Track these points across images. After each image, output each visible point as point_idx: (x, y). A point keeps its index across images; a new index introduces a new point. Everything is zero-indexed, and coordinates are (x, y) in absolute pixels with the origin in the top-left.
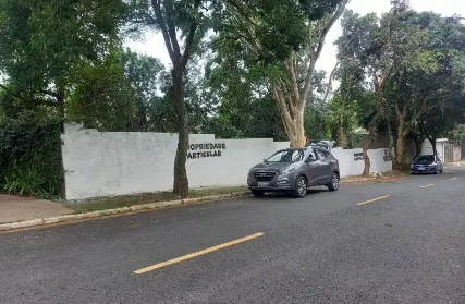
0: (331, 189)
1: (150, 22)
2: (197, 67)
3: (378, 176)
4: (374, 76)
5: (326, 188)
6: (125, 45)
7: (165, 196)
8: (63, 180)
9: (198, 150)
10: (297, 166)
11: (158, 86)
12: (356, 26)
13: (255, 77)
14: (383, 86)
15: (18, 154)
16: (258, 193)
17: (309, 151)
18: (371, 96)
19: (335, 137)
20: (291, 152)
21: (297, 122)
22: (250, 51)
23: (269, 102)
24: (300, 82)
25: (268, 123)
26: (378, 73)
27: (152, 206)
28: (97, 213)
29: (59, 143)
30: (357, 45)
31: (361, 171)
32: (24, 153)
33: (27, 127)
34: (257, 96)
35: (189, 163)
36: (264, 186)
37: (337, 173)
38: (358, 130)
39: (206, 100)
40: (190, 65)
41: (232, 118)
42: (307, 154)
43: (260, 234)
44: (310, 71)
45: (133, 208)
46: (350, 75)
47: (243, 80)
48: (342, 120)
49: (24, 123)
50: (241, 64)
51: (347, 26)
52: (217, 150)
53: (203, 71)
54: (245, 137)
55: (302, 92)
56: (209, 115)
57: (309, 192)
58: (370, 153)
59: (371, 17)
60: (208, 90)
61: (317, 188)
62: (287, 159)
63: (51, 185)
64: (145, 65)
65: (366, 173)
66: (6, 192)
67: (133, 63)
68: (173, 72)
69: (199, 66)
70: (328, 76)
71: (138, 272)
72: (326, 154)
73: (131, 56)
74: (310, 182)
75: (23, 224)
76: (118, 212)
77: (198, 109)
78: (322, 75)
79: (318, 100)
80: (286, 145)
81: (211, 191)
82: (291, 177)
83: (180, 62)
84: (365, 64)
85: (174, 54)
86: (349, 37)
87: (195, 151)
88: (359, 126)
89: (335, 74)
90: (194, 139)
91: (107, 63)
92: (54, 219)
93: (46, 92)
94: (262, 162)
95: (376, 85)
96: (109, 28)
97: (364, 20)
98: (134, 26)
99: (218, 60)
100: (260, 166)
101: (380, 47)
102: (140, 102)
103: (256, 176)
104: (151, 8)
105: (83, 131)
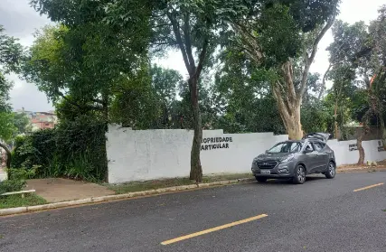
0: (328, 177)
1: (172, 43)
2: (209, 76)
3: (373, 165)
4: (365, 75)
5: (321, 175)
6: (153, 62)
7: (184, 181)
8: (106, 168)
9: (210, 143)
10: (296, 156)
11: (177, 93)
12: (347, 34)
13: (256, 81)
14: (374, 84)
15: (75, 148)
16: (261, 180)
17: (306, 143)
18: (363, 93)
19: (329, 131)
20: (289, 144)
21: (295, 118)
22: (253, 61)
23: (269, 102)
24: (296, 84)
25: (269, 119)
26: (369, 72)
27: (173, 189)
28: (131, 194)
29: (104, 140)
30: (348, 49)
31: (356, 161)
32: (79, 147)
33: (81, 128)
34: (259, 97)
35: (203, 154)
36: (266, 174)
37: (333, 162)
38: (352, 124)
39: (216, 102)
40: (203, 74)
41: (237, 116)
42: (304, 145)
43: (264, 215)
44: (305, 74)
45: (159, 190)
46: (343, 76)
47: (247, 84)
48: (335, 116)
49: (79, 124)
50: (245, 71)
51: (338, 35)
52: (225, 142)
53: (213, 79)
54: (249, 131)
55: (298, 92)
56: (218, 114)
57: (308, 179)
58: (364, 144)
59: (360, 25)
60: (218, 94)
61: (315, 175)
62: (286, 149)
63: (98, 171)
64: (168, 77)
65: (361, 163)
66: (66, 177)
67: (158, 74)
68: (190, 81)
69: (210, 77)
70: (321, 77)
71: (163, 243)
72: (322, 145)
73: (157, 70)
74: (309, 170)
75: (78, 202)
76: (147, 194)
77: (210, 110)
78: (316, 77)
79: (313, 98)
80: (285, 138)
81: (220, 178)
82: (290, 165)
83: (195, 73)
84: (356, 66)
85: (190, 66)
86: (341, 43)
87: (207, 144)
88: (353, 118)
89: (329, 75)
90: (207, 134)
91: (140, 77)
92: (100, 198)
93: (95, 101)
94: (263, 152)
95: (367, 82)
96: (141, 49)
97: (353, 28)
98: (158, 48)
99: (225, 69)
100: (261, 156)
101: (370, 50)
102: (163, 106)
103: (259, 164)
104: (172, 32)
105: (122, 129)
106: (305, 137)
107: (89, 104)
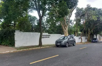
0: (74, 45)
1: (34, 9)
3: (84, 42)
5: (72, 45)
6: (29, 14)
7: (37, 46)
8: (15, 42)
9: (44, 36)
10: (66, 40)
11: (36, 23)
12: (79, 10)
13: (57, 21)
14: (85, 23)
15: (5, 37)
16: (57, 46)
17: (69, 37)
18: (82, 25)
19: (74, 34)
20: (65, 37)
21: (66, 30)
22: (56, 15)
23: (60, 26)
24: (67, 22)
25: (60, 31)
26: (84, 20)
27: (34, 48)
28: (22, 50)
29: (14, 35)
30: (79, 14)
31: (80, 42)
33: (7, 31)
34: (57, 25)
35: (42, 39)
36: (59, 45)
37: (75, 42)
38: (80, 32)
39: (46, 26)
40: (43, 18)
41: (52, 29)
42: (68, 38)
43: (58, 55)
44: (69, 20)
45: (30, 49)
46: (78, 21)
47: (54, 21)
48: (76, 30)
50: (54, 18)
51: (77, 10)
52: (48, 36)
53: (46, 20)
54: (55, 34)
55: (67, 24)
56: (47, 29)
57: (69, 46)
58: (82, 38)
59: (82, 8)
60: (47, 24)
62: (64, 39)
63: (12, 43)
64: (33, 18)
66: (2, 45)
67: (31, 17)
68: (39, 19)
69: (45, 19)
70: (73, 21)
71: (31, 63)
72: (73, 38)
73: (30, 16)
74: (69, 44)
75: (5, 52)
76: (26, 50)
77: (45, 28)
78: (71, 21)
79: (71, 26)
80: (64, 35)
81: (47, 45)
82: (65, 43)
83: (41, 17)
84: (81, 18)
85: (40, 16)
86: (78, 12)
88: (80, 31)
89: (75, 20)
90: (44, 34)
91: (25, 18)
92: (12, 51)
93: (12, 24)
94: (58, 39)
95: (83, 23)
96: (26, 10)
98: (31, 10)
99: (49, 17)
100: (58, 40)
101: (84, 15)
102: (32, 26)
103: (57, 42)
104: (35, 6)
105: (19, 32)
106: (68, 35)
107: (10, 24)
